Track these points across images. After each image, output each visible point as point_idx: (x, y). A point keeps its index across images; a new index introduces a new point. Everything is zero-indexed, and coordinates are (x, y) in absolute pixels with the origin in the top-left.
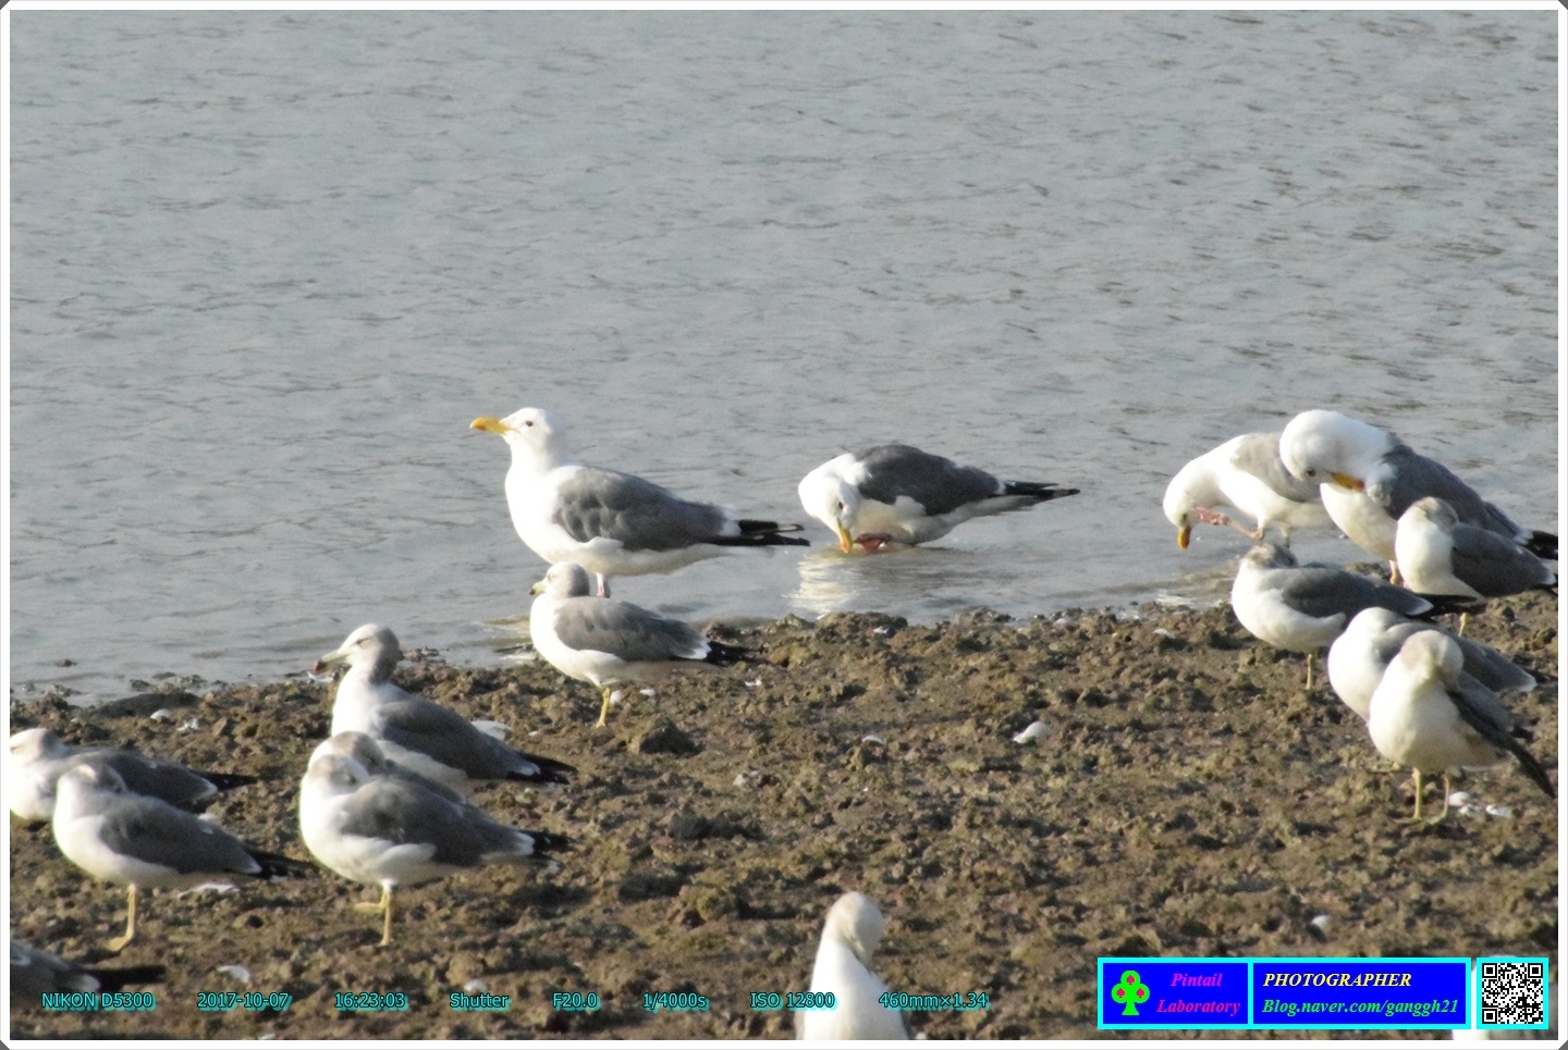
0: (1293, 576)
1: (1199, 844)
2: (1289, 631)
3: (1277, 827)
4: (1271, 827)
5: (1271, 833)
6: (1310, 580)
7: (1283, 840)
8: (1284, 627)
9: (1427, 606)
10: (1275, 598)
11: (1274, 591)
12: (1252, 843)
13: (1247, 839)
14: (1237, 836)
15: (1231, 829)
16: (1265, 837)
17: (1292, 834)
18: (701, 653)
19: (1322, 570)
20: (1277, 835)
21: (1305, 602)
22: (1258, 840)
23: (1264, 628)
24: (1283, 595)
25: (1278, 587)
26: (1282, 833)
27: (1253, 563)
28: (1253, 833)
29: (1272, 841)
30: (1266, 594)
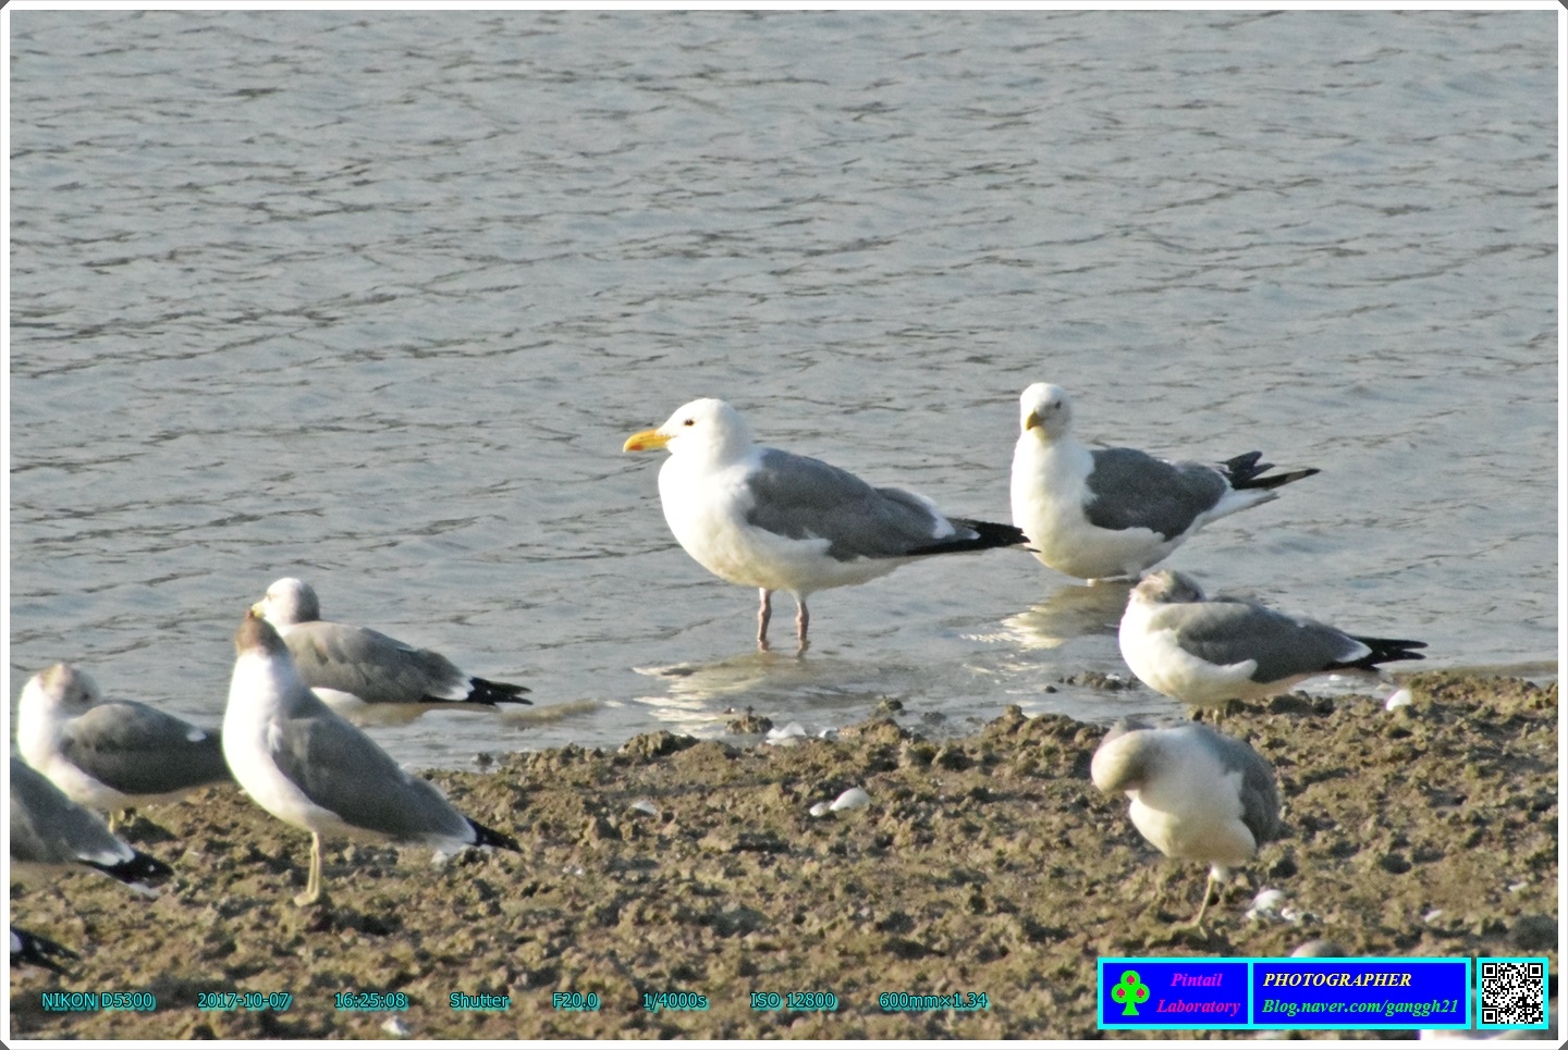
0: (1193, 612)
1: (897, 951)
2: (1187, 681)
3: (1004, 931)
4: (996, 930)
5: (995, 938)
6: (1212, 617)
7: (1010, 947)
8: (1180, 676)
9: (1364, 651)
10: (1169, 640)
11: (1167, 632)
12: (969, 951)
13: (964, 945)
14: (952, 942)
15: (946, 933)
16: (988, 943)
17: (1021, 940)
18: (461, 692)
19: (1229, 606)
20: (1002, 941)
21: (1206, 645)
22: (979, 946)
23: (1156, 677)
24: (1179, 637)
25: (1173, 627)
26: (1009, 939)
27: (1143, 597)
28: (973, 938)
29: (995, 947)
30: (1157, 635)
